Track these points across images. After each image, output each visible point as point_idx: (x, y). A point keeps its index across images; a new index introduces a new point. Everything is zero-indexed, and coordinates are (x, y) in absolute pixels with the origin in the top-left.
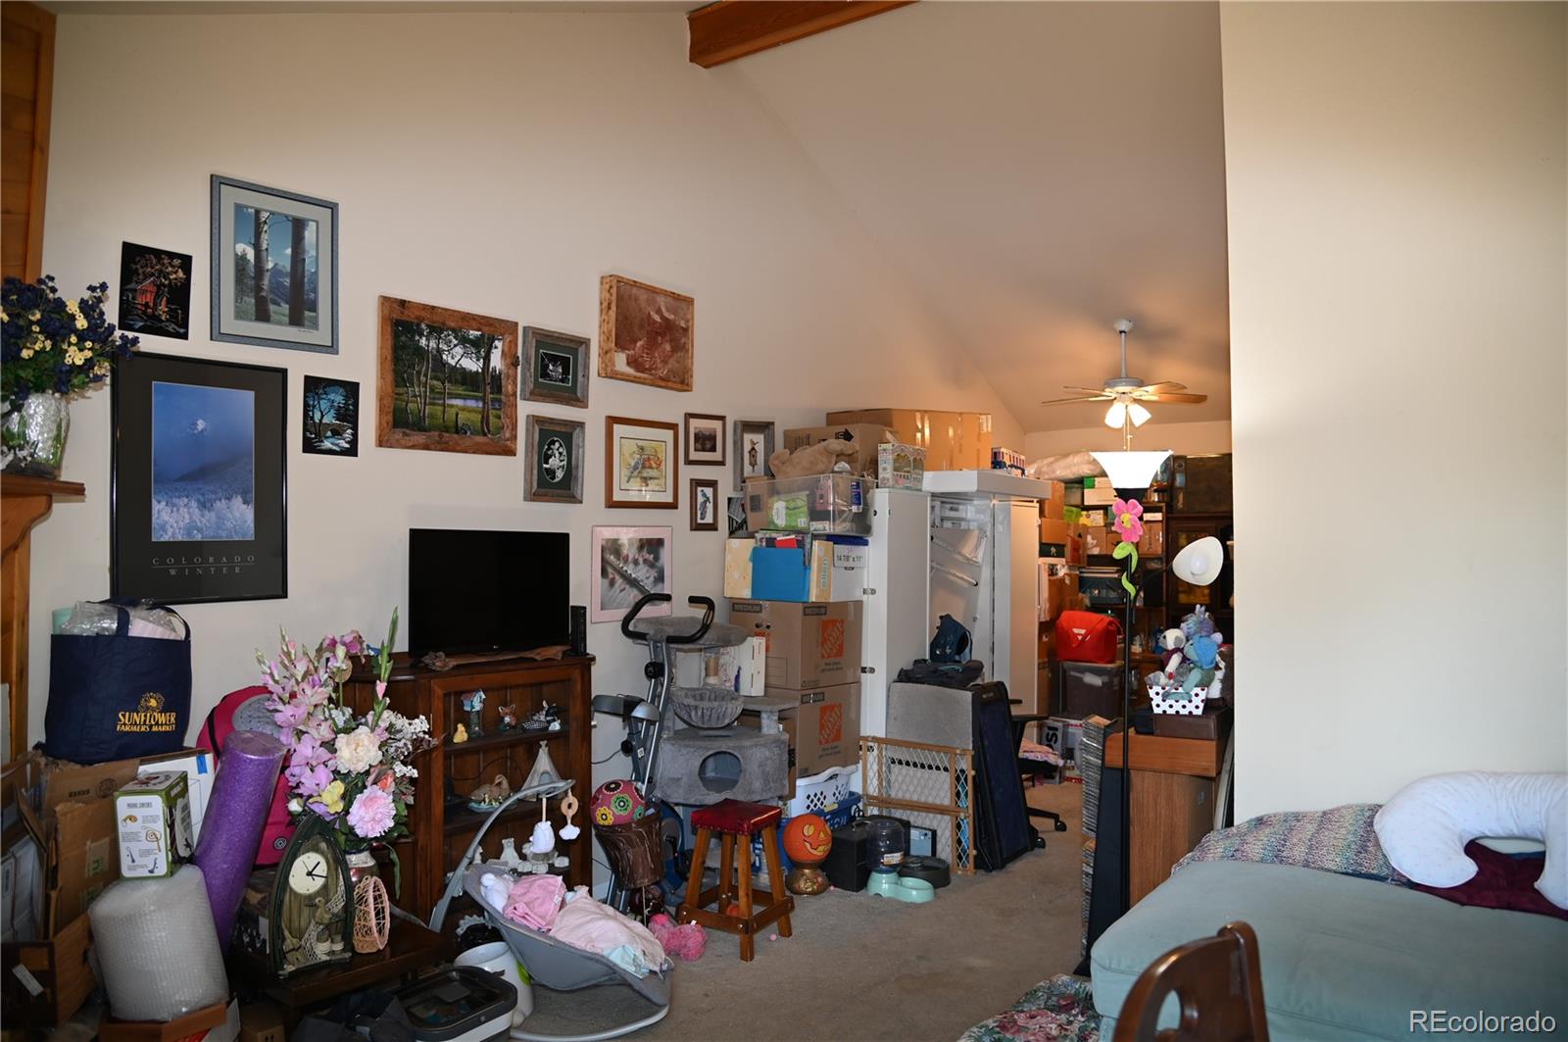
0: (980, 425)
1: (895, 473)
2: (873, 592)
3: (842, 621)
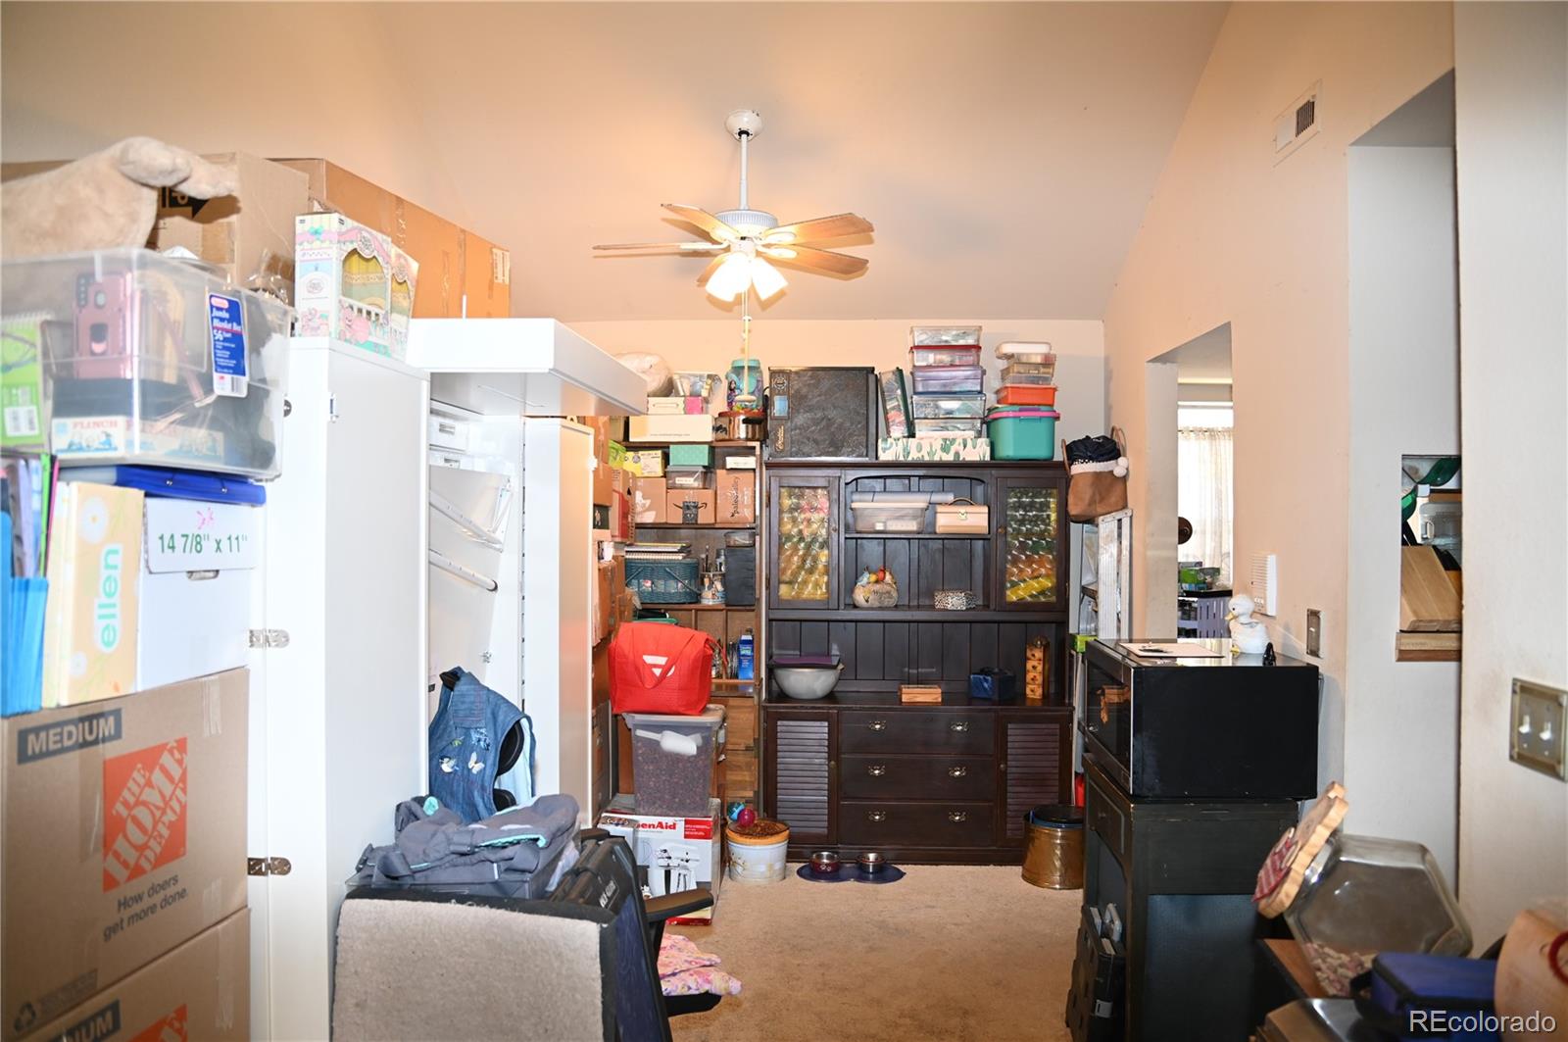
0: (493, 266)
1: (348, 301)
2: (282, 639)
3: (182, 745)
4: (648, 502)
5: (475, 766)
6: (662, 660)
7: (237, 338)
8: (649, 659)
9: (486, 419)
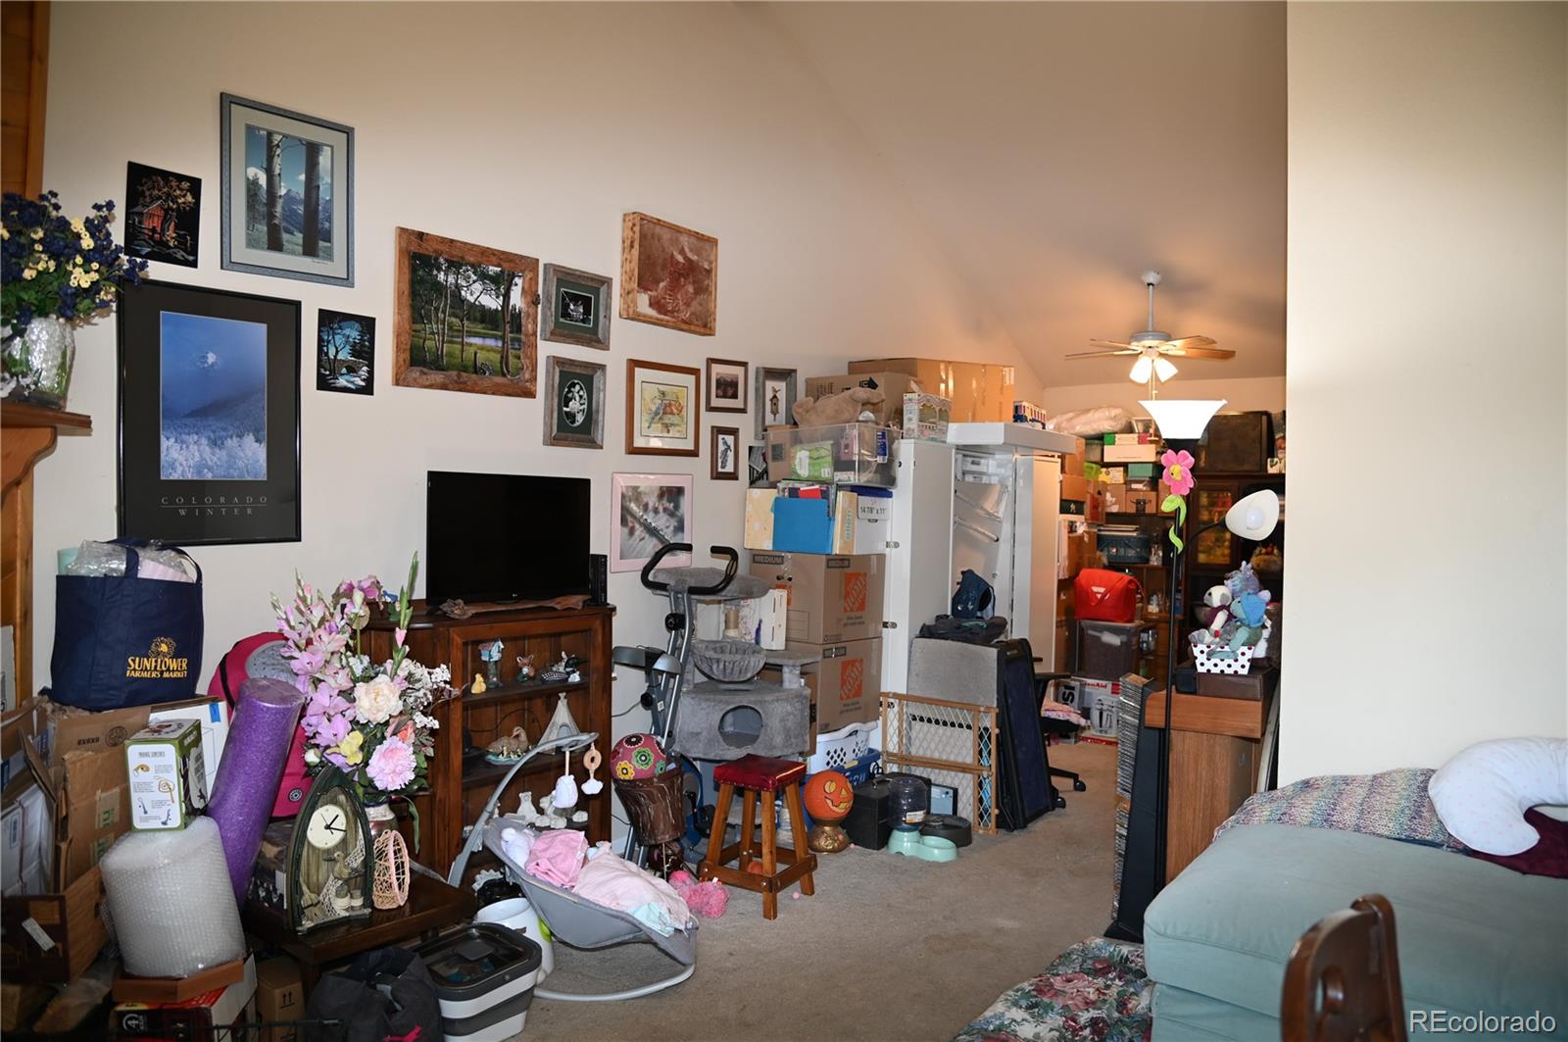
0: (1003, 377)
1: (921, 424)
2: (897, 545)
3: (865, 575)
4: (1114, 499)
5: (970, 607)
6: (1102, 590)
7: (884, 443)
8: (1095, 589)
9: (997, 456)
